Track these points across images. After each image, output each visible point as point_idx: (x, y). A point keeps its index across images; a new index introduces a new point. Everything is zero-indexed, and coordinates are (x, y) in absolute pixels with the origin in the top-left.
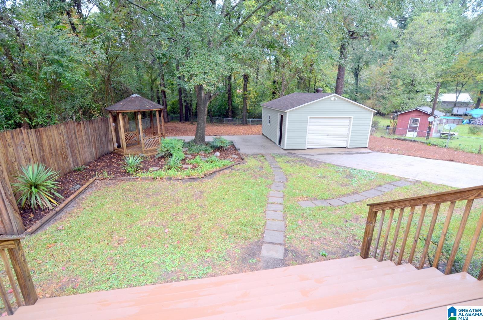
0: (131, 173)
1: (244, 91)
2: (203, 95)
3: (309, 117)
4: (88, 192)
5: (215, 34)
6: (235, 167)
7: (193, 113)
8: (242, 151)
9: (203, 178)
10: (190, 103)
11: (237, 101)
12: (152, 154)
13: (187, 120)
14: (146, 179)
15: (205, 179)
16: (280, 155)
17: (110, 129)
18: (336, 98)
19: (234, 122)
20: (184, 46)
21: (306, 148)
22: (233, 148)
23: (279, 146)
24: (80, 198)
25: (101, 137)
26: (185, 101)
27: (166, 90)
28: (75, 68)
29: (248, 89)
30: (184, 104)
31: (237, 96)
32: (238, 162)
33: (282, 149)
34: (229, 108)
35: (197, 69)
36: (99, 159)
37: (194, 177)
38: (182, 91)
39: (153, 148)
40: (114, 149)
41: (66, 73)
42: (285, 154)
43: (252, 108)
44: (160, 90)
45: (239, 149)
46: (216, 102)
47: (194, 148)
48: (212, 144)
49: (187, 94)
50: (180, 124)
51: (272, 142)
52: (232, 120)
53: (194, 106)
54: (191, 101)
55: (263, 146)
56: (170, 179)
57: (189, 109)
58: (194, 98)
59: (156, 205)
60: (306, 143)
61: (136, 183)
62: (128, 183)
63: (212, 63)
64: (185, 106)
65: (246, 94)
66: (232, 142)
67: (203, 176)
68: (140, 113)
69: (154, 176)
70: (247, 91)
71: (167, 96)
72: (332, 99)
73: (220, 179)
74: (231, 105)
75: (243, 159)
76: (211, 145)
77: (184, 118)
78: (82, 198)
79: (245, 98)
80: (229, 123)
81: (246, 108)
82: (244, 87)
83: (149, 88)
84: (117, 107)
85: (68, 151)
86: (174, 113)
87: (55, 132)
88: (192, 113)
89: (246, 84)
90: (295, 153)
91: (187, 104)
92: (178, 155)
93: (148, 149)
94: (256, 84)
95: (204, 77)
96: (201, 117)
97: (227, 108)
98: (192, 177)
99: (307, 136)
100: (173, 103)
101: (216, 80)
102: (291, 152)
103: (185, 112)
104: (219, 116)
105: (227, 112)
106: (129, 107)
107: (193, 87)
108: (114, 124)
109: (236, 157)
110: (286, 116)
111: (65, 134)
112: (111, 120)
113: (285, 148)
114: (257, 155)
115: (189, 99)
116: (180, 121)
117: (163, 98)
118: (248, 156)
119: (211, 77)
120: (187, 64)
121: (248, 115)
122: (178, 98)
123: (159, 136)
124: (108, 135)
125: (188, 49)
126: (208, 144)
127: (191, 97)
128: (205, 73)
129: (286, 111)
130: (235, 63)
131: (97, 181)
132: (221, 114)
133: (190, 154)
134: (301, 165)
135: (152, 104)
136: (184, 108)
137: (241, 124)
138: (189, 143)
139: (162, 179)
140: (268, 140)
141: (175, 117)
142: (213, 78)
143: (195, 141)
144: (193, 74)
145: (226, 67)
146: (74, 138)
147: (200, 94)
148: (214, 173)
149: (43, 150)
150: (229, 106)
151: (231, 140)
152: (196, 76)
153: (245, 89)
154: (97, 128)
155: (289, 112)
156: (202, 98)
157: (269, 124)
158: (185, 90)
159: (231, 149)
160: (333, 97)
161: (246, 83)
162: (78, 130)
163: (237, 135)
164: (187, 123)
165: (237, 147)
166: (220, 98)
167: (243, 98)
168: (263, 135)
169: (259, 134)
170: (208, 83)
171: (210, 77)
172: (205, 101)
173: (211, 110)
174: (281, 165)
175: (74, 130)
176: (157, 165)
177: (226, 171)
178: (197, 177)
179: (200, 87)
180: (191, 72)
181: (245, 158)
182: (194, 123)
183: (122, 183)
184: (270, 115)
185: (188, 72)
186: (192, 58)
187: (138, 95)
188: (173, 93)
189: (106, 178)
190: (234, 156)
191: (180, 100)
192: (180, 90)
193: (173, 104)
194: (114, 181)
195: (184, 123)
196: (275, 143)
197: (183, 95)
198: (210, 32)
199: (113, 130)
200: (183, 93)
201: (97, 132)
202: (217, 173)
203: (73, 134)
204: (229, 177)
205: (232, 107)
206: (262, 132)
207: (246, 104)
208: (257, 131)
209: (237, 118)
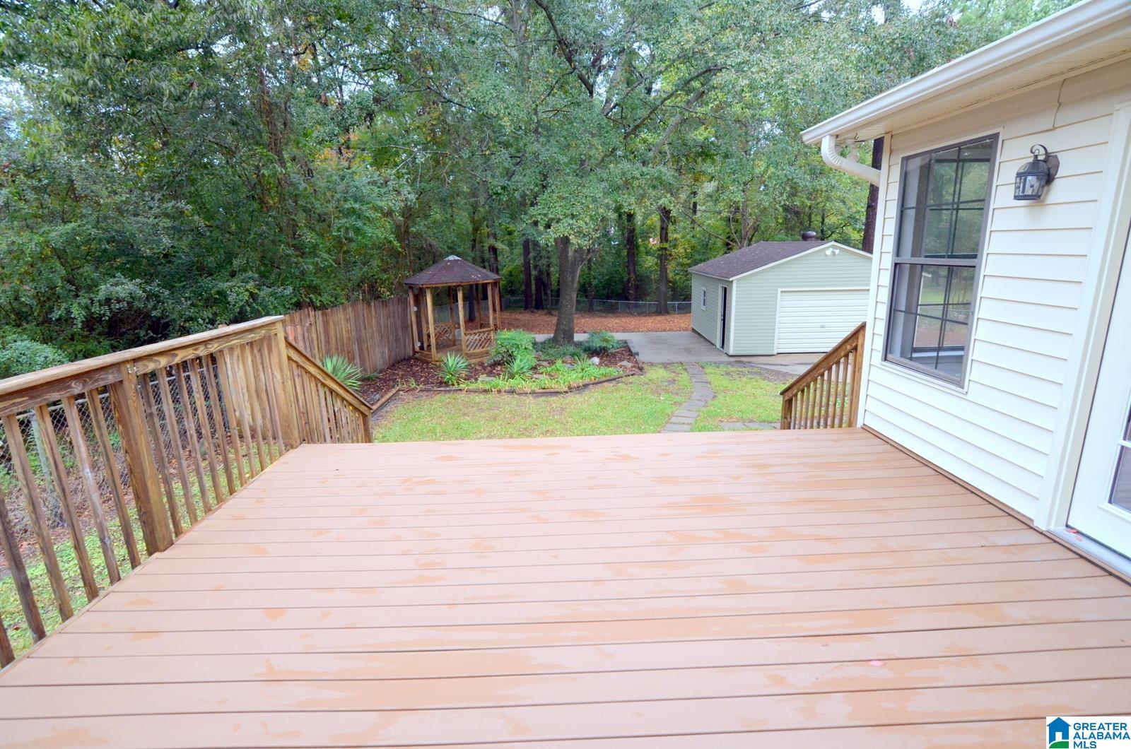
0: (450, 383)
1: (661, 242)
2: (571, 253)
3: (780, 290)
4: (391, 405)
5: (590, 148)
6: (623, 379)
7: (552, 291)
8: (641, 358)
9: (566, 392)
10: (547, 271)
11: (649, 262)
12: (479, 360)
13: (539, 306)
14: (474, 391)
15: (569, 394)
16: (717, 364)
17: (409, 317)
18: (837, 252)
19: (639, 310)
20: (537, 171)
21: (775, 353)
22: (627, 352)
23: (719, 348)
24: (384, 410)
25: (396, 330)
26: (536, 267)
27: (499, 245)
28: (377, 219)
29: (672, 236)
30: (534, 273)
31: (647, 253)
32: (631, 373)
33: (724, 355)
34: (629, 281)
35: (560, 209)
36: (394, 365)
37: (552, 390)
38: (531, 246)
39: (481, 350)
40: (415, 352)
41: (365, 227)
42: (729, 363)
43: (680, 279)
44: (486, 246)
45: (638, 354)
46: (602, 266)
47: (552, 351)
48: (587, 345)
49: (540, 251)
50: (526, 314)
51: (708, 344)
52: (637, 306)
53: (555, 277)
54: (548, 266)
55: (688, 351)
56: (512, 392)
57: (543, 283)
58: (554, 260)
59: (495, 419)
60: (776, 343)
61: (462, 395)
62: (447, 395)
63: (586, 197)
64: (536, 277)
65: (665, 249)
66: (626, 342)
67: (566, 389)
68: (461, 288)
69: (487, 387)
70: (667, 241)
71: (500, 258)
72: (829, 252)
73: (594, 394)
74: (635, 273)
75: (641, 369)
76: (583, 347)
77: (534, 303)
78: (387, 412)
79: (663, 256)
80: (628, 311)
81: (666, 278)
82: (661, 234)
83: (469, 244)
84: (422, 279)
85: (356, 347)
86: (513, 293)
87: (342, 317)
88: (549, 292)
89: (665, 226)
90: (749, 362)
91: (541, 272)
92: (523, 360)
93: (472, 351)
94: (692, 226)
95: (571, 222)
96: (567, 295)
97: (626, 279)
98: (548, 390)
99: (776, 328)
100: (511, 272)
101: (592, 227)
102: (741, 360)
103: (536, 290)
104: (608, 297)
105: (626, 289)
106: (443, 278)
107: (552, 240)
108: (415, 309)
109: (629, 365)
110: (731, 289)
111: (352, 321)
112: (412, 302)
113: (731, 353)
114: (672, 364)
115: (544, 261)
116: (526, 308)
117: (492, 260)
118: (652, 364)
119: (585, 224)
120: (543, 202)
121: (671, 293)
122: (523, 261)
123: (492, 328)
124: (406, 327)
125: (545, 177)
126: (579, 344)
127: (548, 258)
128: (573, 216)
129: (731, 280)
130: (626, 196)
131: (401, 393)
132: (613, 293)
133: (546, 361)
134: (750, 379)
135: (481, 273)
136: (533, 282)
137: (654, 312)
138: (542, 343)
139: (499, 391)
140: (702, 340)
141: (515, 302)
142: (586, 224)
143: (554, 341)
144: (553, 219)
145: (611, 202)
146: (362, 328)
147: (565, 251)
148: (586, 386)
149: (329, 343)
150: (629, 274)
151: (625, 338)
152: (558, 222)
153: (664, 237)
154: (392, 315)
155: (738, 280)
156: (570, 258)
157: (704, 308)
158: (536, 244)
159: (622, 354)
160: (831, 249)
161: (665, 224)
162: (368, 316)
163: (639, 331)
164: (540, 312)
165: (633, 350)
166: (609, 259)
167: (660, 257)
168: (694, 330)
169: (686, 330)
170: (579, 233)
171: (581, 223)
172: (574, 264)
173: (590, 284)
174: (710, 378)
175: (363, 315)
176: (490, 374)
177: (606, 384)
178: (557, 390)
179: (565, 241)
180: (550, 216)
181: (646, 367)
182: (554, 313)
183: (439, 395)
184: (705, 289)
185: (545, 215)
186: (553, 192)
187: (457, 258)
188: (511, 249)
189: (413, 389)
190: (625, 363)
191: (527, 264)
192: (526, 244)
193: (511, 274)
194: (426, 393)
195: (532, 312)
196: (714, 345)
197: (532, 255)
198: (583, 146)
199: (414, 319)
200: (531, 250)
201: (392, 320)
202: (591, 387)
203: (361, 321)
204: (612, 392)
205: (637, 276)
206: (692, 326)
207: (666, 269)
208: (682, 325)
209: (646, 300)
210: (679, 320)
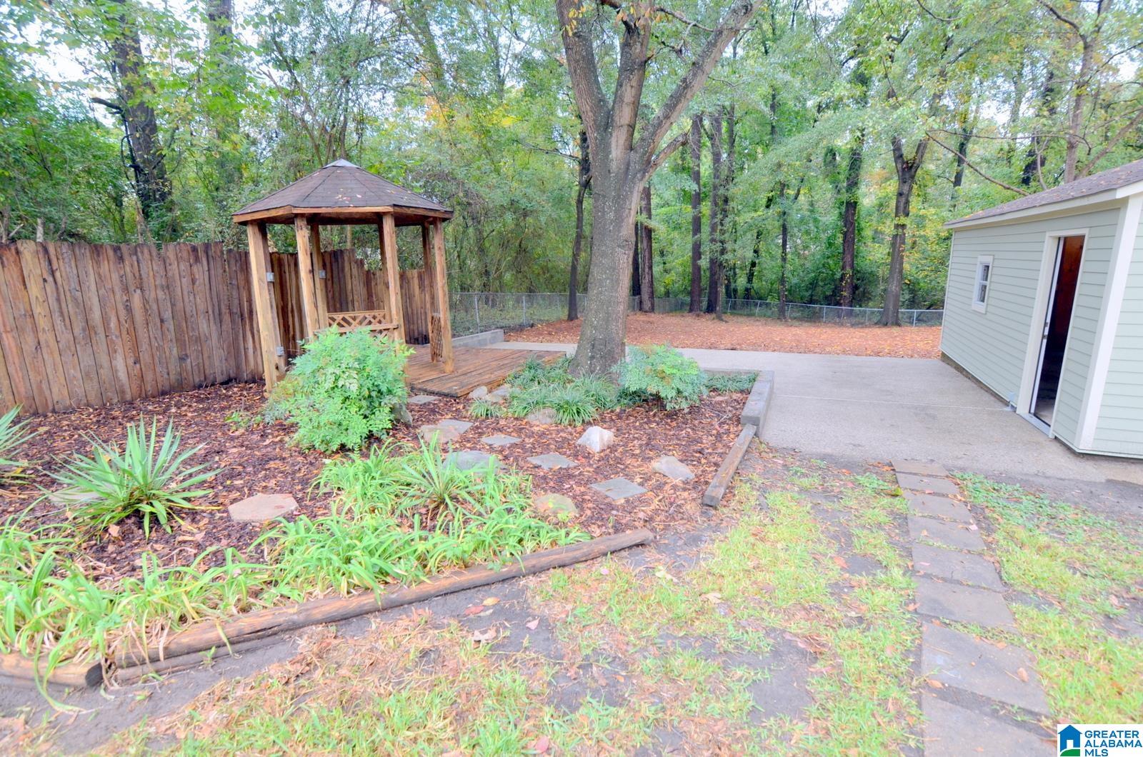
1: (897, 216)
10: (718, 259)
11: (874, 254)
13: (712, 308)
19: (854, 320)
23: (1034, 420)
33: (1055, 447)
34: (842, 279)
52: (850, 314)
54: (720, 252)
65: (903, 226)
66: (755, 378)
70: (906, 214)
74: (852, 267)
77: (705, 304)
79: (899, 238)
80: (838, 321)
81: (901, 274)
82: (898, 203)
89: (905, 192)
97: (838, 276)
103: (710, 287)
104: (812, 301)
105: (837, 290)
113: (1083, 445)
116: (691, 310)
121: (907, 297)
132: (819, 294)
137: (876, 324)
140: (968, 383)
150: (844, 268)
153: (902, 208)
156: (614, 166)
157: (981, 307)
161: (906, 188)
164: (708, 316)
165: (751, 408)
168: (945, 358)
169: (926, 355)
173: (783, 281)
182: (725, 317)
195: (698, 316)
196: (1007, 404)
205: (856, 272)
206: (942, 348)
207: (902, 257)
208: (920, 345)
209: (867, 306)
210: (913, 336)
